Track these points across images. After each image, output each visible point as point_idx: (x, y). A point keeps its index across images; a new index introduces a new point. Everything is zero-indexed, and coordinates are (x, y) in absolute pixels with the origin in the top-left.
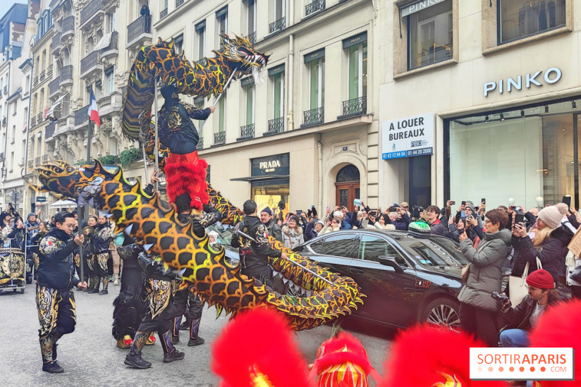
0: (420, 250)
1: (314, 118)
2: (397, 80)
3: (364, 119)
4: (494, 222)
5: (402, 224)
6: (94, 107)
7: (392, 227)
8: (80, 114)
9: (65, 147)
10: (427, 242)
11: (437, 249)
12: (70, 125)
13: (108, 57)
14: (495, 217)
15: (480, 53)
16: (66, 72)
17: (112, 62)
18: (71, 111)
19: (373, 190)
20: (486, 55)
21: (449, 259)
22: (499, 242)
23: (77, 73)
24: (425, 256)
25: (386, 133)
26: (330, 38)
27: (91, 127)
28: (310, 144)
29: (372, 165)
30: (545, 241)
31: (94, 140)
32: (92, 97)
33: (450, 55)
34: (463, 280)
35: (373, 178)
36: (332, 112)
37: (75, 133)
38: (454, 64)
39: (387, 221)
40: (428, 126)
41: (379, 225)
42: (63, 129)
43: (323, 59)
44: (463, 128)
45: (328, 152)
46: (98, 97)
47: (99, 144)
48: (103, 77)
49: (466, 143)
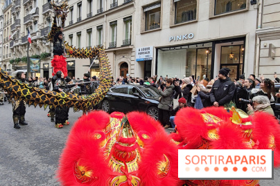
0: (147, 91)
1: (113, 46)
2: (142, 34)
3: (130, 47)
4: (168, 83)
5: (142, 83)
6: (30, 36)
7: (138, 84)
8: (24, 39)
9: (18, 51)
10: (149, 89)
11: (152, 91)
12: (20, 42)
13: (35, 17)
14: (169, 81)
15: (169, 27)
16: (17, 21)
17: (36, 19)
18: (20, 37)
19: (132, 71)
20: (171, 27)
21: (156, 94)
22: (170, 89)
23: (22, 22)
24: (148, 94)
25: (137, 52)
26: (119, 17)
27: (29, 44)
28: (112, 54)
29: (132, 63)
30: (185, 88)
31: (30, 49)
32: (29, 32)
33: (159, 26)
34: (160, 101)
35: (132, 67)
36: (119, 44)
37: (22, 46)
38: (160, 30)
39: (137, 82)
40: (151, 50)
41: (135, 83)
42: (17, 44)
43: (116, 24)
44: (162, 52)
45: (118, 57)
46: (31, 32)
47: (32, 50)
48: (33, 24)
49: (163, 56)
